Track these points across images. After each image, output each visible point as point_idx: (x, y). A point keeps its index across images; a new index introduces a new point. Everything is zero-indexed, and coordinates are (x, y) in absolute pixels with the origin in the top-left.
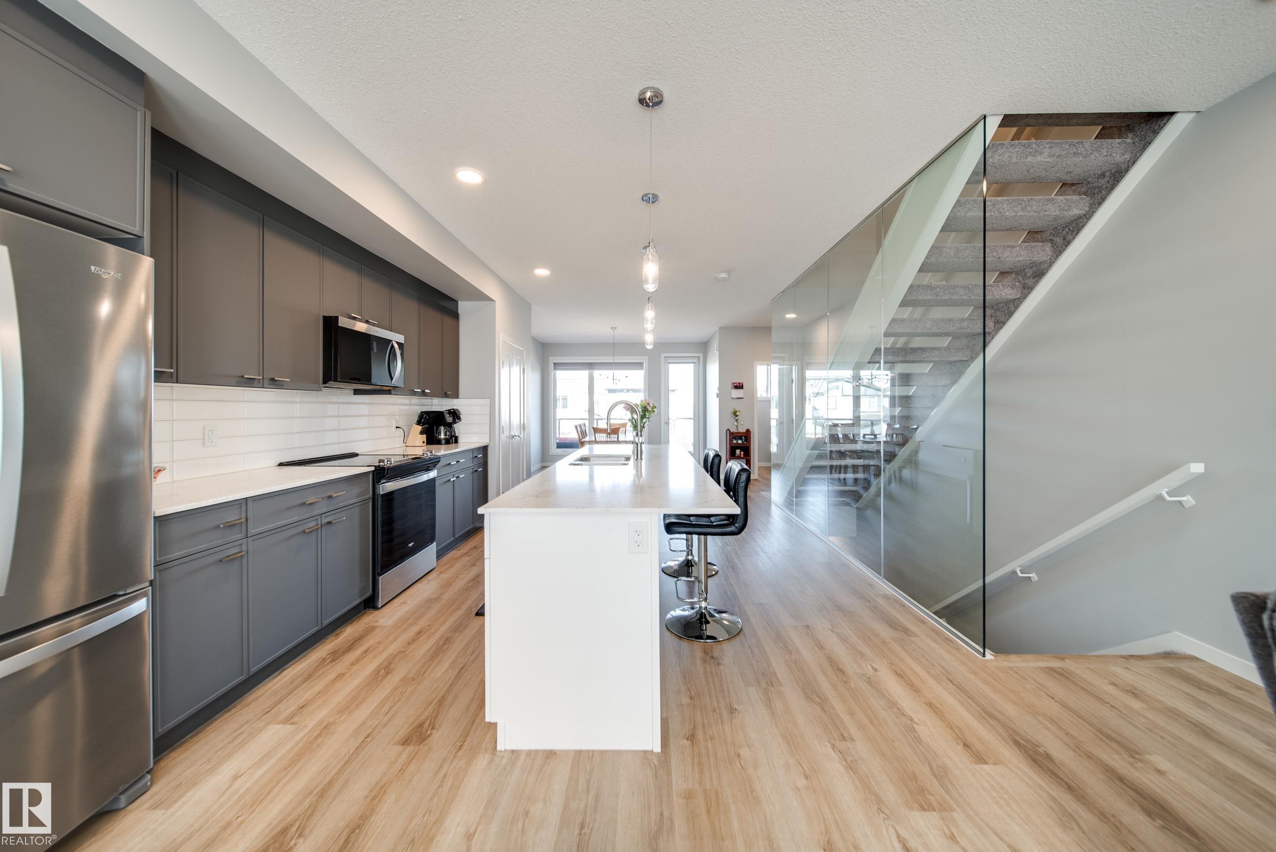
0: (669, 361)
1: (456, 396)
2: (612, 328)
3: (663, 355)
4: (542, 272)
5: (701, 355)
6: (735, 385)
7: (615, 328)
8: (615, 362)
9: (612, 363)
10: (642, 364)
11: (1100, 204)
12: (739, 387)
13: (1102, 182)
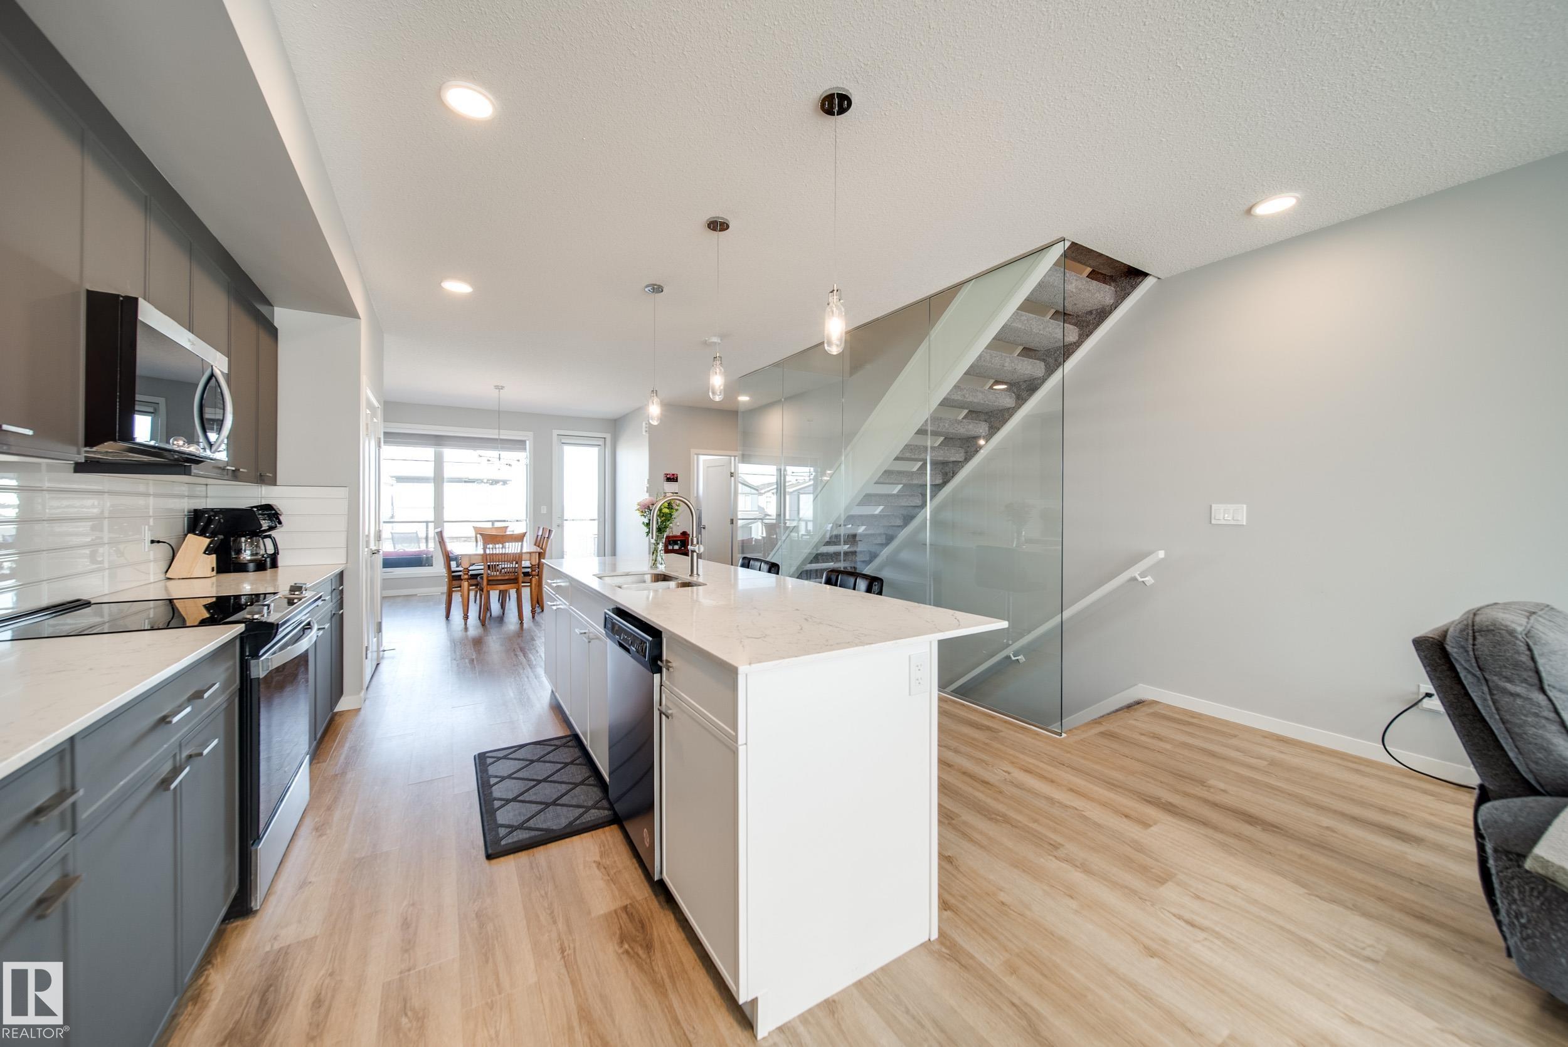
0: (563, 441)
1: (273, 482)
2: (497, 387)
3: (556, 432)
4: (457, 287)
5: (608, 436)
6: (668, 476)
7: (502, 388)
8: (502, 437)
9: (497, 439)
10: (524, 442)
11: (1088, 336)
12: (672, 479)
13: (1090, 318)
